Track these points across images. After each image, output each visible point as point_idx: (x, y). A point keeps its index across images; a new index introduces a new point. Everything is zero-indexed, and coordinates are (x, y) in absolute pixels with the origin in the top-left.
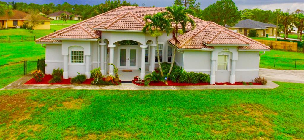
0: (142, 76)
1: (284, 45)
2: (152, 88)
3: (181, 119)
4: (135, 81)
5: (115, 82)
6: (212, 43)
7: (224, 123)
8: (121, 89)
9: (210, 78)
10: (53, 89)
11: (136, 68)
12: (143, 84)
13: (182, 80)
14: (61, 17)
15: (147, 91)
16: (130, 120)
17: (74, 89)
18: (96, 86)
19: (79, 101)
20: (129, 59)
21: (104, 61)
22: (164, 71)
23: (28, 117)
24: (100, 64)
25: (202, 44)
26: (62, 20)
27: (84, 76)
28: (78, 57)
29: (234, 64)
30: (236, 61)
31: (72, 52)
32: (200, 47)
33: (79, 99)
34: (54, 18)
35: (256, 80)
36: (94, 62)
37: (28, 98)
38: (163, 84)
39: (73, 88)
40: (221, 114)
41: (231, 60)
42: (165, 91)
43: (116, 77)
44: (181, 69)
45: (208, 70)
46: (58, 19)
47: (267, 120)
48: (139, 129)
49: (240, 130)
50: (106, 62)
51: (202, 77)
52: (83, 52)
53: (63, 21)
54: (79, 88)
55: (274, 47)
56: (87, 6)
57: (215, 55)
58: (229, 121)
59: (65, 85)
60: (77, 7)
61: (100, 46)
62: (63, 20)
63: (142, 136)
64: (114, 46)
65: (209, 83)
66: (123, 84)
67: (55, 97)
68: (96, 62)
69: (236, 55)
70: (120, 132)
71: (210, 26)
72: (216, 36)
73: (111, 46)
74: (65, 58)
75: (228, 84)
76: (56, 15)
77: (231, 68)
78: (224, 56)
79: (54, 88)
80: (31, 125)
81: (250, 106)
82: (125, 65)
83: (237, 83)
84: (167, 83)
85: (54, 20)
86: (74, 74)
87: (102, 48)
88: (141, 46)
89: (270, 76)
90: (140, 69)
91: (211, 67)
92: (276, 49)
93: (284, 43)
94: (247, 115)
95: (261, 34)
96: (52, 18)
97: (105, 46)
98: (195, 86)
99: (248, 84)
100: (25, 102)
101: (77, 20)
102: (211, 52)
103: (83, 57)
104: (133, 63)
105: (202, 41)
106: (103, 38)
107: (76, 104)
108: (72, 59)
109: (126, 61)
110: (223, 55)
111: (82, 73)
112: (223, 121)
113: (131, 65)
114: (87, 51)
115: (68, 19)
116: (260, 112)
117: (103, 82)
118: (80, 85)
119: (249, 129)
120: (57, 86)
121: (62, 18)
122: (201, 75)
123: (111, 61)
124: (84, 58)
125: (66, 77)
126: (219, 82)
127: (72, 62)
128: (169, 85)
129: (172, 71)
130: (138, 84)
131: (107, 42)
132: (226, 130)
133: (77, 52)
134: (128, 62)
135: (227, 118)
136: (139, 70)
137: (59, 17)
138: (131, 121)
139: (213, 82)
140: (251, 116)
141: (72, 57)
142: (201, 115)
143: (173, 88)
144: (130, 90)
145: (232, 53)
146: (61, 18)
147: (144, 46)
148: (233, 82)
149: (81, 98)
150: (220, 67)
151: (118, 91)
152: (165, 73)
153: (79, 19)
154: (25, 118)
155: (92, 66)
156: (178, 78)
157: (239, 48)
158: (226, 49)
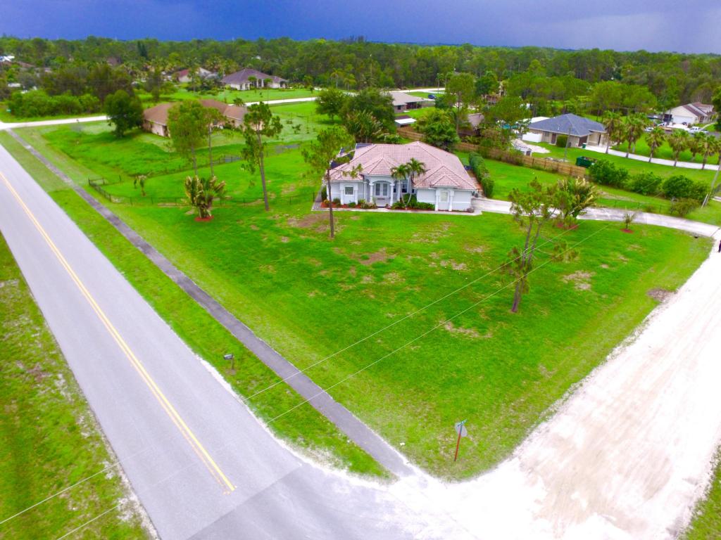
0: (391, 203)
2: (396, 211)
4: (387, 207)
5: (374, 207)
6: (436, 185)
8: (378, 212)
9: (435, 206)
11: (388, 196)
12: (391, 208)
13: (416, 207)
14: (249, 84)
15: (394, 213)
18: (363, 209)
20: (382, 191)
22: (405, 201)
24: (364, 196)
25: (429, 185)
26: (251, 89)
27: (354, 203)
28: (349, 191)
30: (452, 197)
31: (346, 188)
32: (427, 187)
34: (238, 87)
35: (467, 209)
36: (359, 193)
38: (404, 209)
39: (350, 210)
41: (450, 196)
42: (405, 213)
43: (375, 204)
44: (416, 200)
45: (433, 201)
46: (244, 88)
50: (367, 194)
52: (353, 188)
53: (253, 91)
54: (354, 210)
57: (438, 193)
59: (345, 208)
61: (364, 184)
62: (253, 89)
64: (373, 185)
65: (434, 210)
66: (379, 208)
67: (344, 215)
68: (361, 194)
69: (452, 193)
72: (439, 180)
73: (371, 184)
74: (342, 192)
75: (447, 211)
76: (240, 81)
77: (449, 201)
78: (444, 194)
79: (339, 210)
82: (380, 195)
83: (453, 211)
86: (348, 202)
90: (390, 198)
91: (435, 200)
95: (575, 143)
96: (233, 86)
97: (367, 184)
98: (423, 211)
99: (460, 211)
101: (277, 89)
102: (435, 191)
104: (385, 194)
105: (430, 183)
106: (366, 179)
110: (443, 192)
111: (352, 201)
113: (383, 195)
114: (356, 188)
115: (260, 86)
117: (367, 207)
118: (353, 208)
120: (341, 209)
122: (429, 204)
123: (371, 194)
124: (354, 192)
125: (342, 203)
126: (441, 209)
127: (346, 194)
128: (407, 209)
129: (410, 201)
130: (389, 209)
131: (368, 181)
133: (350, 188)
134: (381, 193)
137: (246, 85)
139: (436, 209)
141: (346, 191)
143: (409, 212)
144: (384, 213)
145: (450, 192)
146: (249, 86)
147: (392, 185)
148: (450, 210)
150: (441, 200)
151: (376, 213)
153: (281, 86)
155: (359, 196)
156: (413, 205)
157: (455, 189)
158: (445, 188)
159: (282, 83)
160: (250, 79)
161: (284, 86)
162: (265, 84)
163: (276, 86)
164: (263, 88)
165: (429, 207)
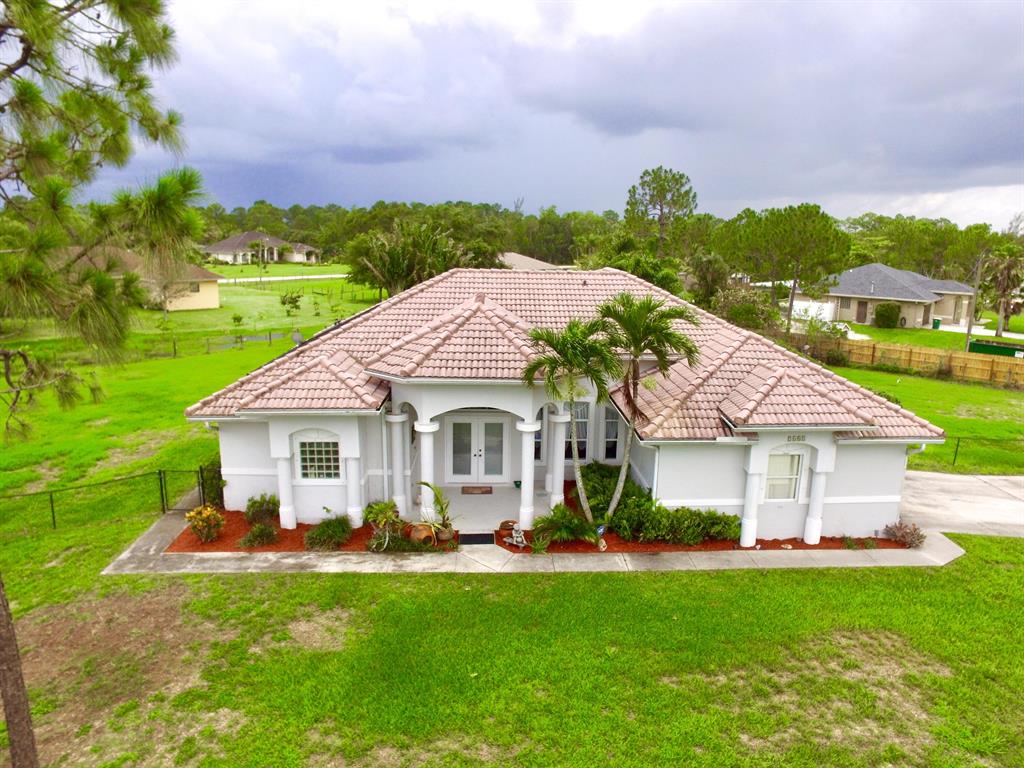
0: (526, 516)
1: (992, 368)
2: (556, 565)
3: (647, 691)
4: (501, 537)
5: (444, 541)
6: (750, 421)
7: (780, 709)
8: (460, 569)
9: (740, 525)
10: (254, 571)
11: (504, 479)
12: (530, 543)
13: (652, 534)
14: (250, 254)
15: (543, 575)
16: (493, 695)
17: (317, 570)
18: (382, 555)
19: (338, 619)
20: (482, 453)
21: (404, 468)
22: (594, 502)
23: (195, 680)
24: (391, 478)
25: (717, 420)
26: (253, 263)
27: (342, 522)
28: (320, 459)
29: (820, 482)
30: (827, 474)
31: (303, 445)
32: (710, 433)
33: (338, 611)
34: (229, 258)
35: (888, 530)
36: (371, 472)
37: (186, 606)
38: (592, 548)
39: (315, 566)
40: (772, 671)
41: (812, 472)
42: (599, 574)
43: (445, 525)
44: (649, 499)
45: (736, 502)
46: (240, 260)
47: (915, 695)
48: (523, 727)
49: (828, 738)
50: (408, 473)
51: (713, 524)
52: (336, 445)
53: (255, 266)
54: (332, 564)
55: (958, 373)
56: (332, 208)
57: (760, 459)
58: (795, 698)
59: (290, 553)
60: (301, 216)
61: (389, 424)
62: (257, 264)
63: (531, 757)
64: (435, 427)
65: (734, 543)
66: (465, 548)
67: (263, 603)
68: (379, 472)
69: (827, 457)
70: (467, 741)
71: (745, 347)
72: (766, 395)
73: (424, 426)
74: (283, 470)
75: (798, 543)
76: (233, 249)
77: (809, 494)
78: (789, 458)
79: (256, 567)
80: (209, 709)
81: (864, 639)
82: (469, 472)
84: (603, 544)
85: (227, 263)
86: (314, 515)
87: (397, 431)
88: (520, 427)
89: (935, 507)
90: (518, 484)
91: (743, 494)
92: (966, 382)
93: (993, 361)
94: (851, 676)
95: (915, 317)
96: (221, 257)
97: (403, 423)
98: (690, 553)
99: (861, 544)
100: (178, 622)
101: (301, 263)
102: (747, 449)
103: (337, 460)
104: (493, 468)
105: (718, 409)
106: (398, 398)
107: (329, 629)
108: (304, 468)
109: (474, 460)
110: (785, 455)
111: (337, 510)
112: (776, 700)
113: (489, 470)
114: (350, 448)
115: (272, 259)
116: (894, 666)
117: (404, 540)
118: (334, 553)
119: (858, 730)
120: (266, 560)
121: (253, 255)
122: (713, 519)
123: (427, 474)
124: (341, 464)
125: (287, 520)
126: (769, 537)
127: (305, 475)
128: (609, 550)
129: (619, 504)
130: (513, 548)
131: (411, 413)
132: (786, 736)
133: (319, 444)
134: (478, 464)
135: (790, 685)
136: (514, 486)
137: (244, 255)
138: (498, 698)
139: (748, 539)
140: (866, 681)
141: (304, 460)
142: (708, 675)
143: (623, 563)
144: (488, 575)
145: (814, 451)
146: (249, 257)
147: (530, 426)
148: (813, 538)
149: (343, 607)
150: (773, 492)
151: (450, 576)
152: (598, 511)
153: (308, 259)
154: (188, 681)
155: (367, 488)
156: (638, 527)
157: (840, 435)
158: (796, 436)
159: (309, 255)
160: (252, 247)
161: (313, 259)
162: (281, 255)
163: (299, 257)
164: (276, 263)
165: (716, 533)
